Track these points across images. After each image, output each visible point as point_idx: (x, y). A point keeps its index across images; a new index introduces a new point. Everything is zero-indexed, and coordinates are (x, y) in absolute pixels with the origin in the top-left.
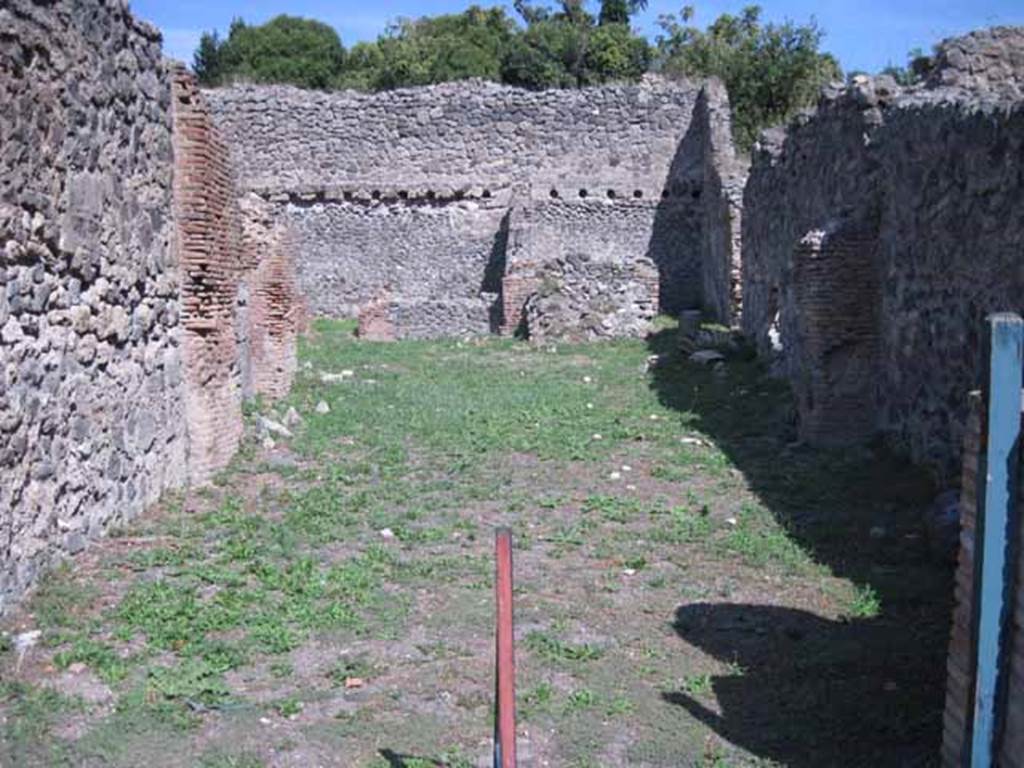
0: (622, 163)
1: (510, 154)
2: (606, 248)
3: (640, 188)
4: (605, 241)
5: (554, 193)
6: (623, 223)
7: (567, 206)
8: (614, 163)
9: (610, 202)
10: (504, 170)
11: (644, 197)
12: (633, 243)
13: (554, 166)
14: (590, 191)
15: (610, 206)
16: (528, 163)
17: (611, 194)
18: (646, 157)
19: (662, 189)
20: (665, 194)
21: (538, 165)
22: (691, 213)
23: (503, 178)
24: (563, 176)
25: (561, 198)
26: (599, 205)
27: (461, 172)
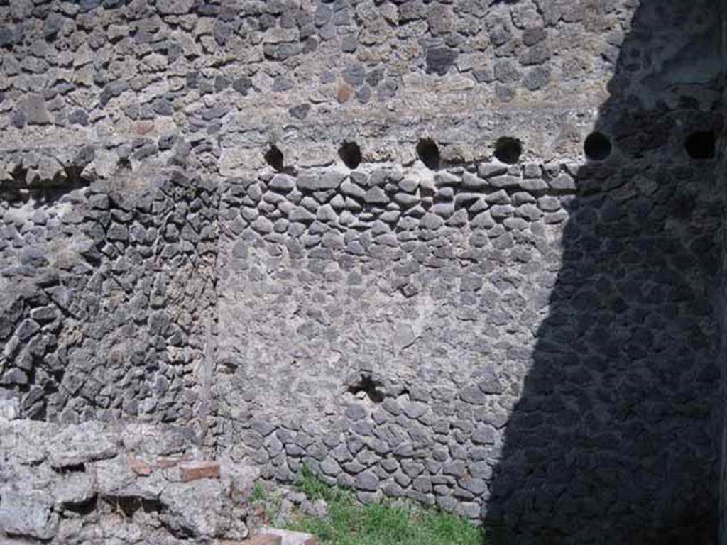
0: (462, 61)
1: (181, 66)
2: (411, 314)
3: (513, 131)
4: (409, 293)
5: (275, 157)
6: (462, 240)
7: (307, 192)
8: (438, 63)
9: (424, 175)
10: (164, 106)
11: (527, 160)
12: (488, 300)
13: (281, 86)
14: (368, 148)
15: (426, 191)
16: (221, 83)
17: (429, 153)
18: (532, 38)
19: (586, 129)
20: (595, 145)
21: (243, 86)
22: (684, 207)
23: (164, 125)
24: (300, 111)
25: (290, 171)
26: (392, 186)
27: (81, 119)
